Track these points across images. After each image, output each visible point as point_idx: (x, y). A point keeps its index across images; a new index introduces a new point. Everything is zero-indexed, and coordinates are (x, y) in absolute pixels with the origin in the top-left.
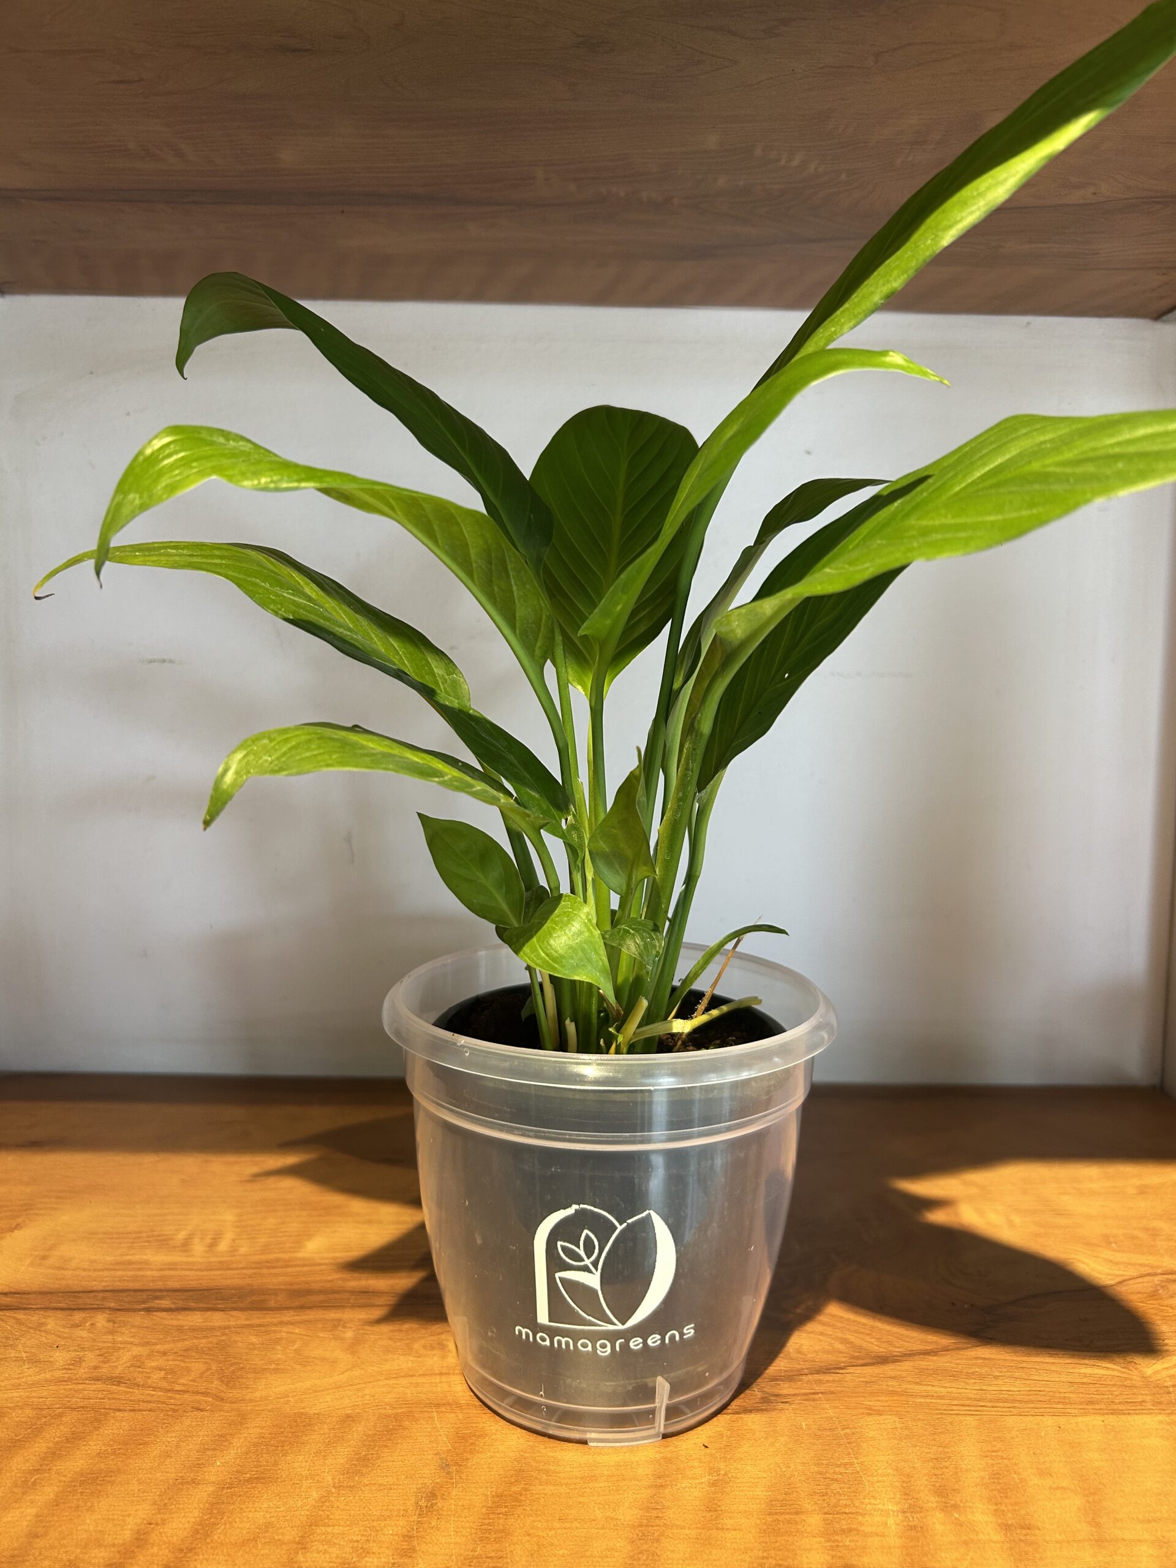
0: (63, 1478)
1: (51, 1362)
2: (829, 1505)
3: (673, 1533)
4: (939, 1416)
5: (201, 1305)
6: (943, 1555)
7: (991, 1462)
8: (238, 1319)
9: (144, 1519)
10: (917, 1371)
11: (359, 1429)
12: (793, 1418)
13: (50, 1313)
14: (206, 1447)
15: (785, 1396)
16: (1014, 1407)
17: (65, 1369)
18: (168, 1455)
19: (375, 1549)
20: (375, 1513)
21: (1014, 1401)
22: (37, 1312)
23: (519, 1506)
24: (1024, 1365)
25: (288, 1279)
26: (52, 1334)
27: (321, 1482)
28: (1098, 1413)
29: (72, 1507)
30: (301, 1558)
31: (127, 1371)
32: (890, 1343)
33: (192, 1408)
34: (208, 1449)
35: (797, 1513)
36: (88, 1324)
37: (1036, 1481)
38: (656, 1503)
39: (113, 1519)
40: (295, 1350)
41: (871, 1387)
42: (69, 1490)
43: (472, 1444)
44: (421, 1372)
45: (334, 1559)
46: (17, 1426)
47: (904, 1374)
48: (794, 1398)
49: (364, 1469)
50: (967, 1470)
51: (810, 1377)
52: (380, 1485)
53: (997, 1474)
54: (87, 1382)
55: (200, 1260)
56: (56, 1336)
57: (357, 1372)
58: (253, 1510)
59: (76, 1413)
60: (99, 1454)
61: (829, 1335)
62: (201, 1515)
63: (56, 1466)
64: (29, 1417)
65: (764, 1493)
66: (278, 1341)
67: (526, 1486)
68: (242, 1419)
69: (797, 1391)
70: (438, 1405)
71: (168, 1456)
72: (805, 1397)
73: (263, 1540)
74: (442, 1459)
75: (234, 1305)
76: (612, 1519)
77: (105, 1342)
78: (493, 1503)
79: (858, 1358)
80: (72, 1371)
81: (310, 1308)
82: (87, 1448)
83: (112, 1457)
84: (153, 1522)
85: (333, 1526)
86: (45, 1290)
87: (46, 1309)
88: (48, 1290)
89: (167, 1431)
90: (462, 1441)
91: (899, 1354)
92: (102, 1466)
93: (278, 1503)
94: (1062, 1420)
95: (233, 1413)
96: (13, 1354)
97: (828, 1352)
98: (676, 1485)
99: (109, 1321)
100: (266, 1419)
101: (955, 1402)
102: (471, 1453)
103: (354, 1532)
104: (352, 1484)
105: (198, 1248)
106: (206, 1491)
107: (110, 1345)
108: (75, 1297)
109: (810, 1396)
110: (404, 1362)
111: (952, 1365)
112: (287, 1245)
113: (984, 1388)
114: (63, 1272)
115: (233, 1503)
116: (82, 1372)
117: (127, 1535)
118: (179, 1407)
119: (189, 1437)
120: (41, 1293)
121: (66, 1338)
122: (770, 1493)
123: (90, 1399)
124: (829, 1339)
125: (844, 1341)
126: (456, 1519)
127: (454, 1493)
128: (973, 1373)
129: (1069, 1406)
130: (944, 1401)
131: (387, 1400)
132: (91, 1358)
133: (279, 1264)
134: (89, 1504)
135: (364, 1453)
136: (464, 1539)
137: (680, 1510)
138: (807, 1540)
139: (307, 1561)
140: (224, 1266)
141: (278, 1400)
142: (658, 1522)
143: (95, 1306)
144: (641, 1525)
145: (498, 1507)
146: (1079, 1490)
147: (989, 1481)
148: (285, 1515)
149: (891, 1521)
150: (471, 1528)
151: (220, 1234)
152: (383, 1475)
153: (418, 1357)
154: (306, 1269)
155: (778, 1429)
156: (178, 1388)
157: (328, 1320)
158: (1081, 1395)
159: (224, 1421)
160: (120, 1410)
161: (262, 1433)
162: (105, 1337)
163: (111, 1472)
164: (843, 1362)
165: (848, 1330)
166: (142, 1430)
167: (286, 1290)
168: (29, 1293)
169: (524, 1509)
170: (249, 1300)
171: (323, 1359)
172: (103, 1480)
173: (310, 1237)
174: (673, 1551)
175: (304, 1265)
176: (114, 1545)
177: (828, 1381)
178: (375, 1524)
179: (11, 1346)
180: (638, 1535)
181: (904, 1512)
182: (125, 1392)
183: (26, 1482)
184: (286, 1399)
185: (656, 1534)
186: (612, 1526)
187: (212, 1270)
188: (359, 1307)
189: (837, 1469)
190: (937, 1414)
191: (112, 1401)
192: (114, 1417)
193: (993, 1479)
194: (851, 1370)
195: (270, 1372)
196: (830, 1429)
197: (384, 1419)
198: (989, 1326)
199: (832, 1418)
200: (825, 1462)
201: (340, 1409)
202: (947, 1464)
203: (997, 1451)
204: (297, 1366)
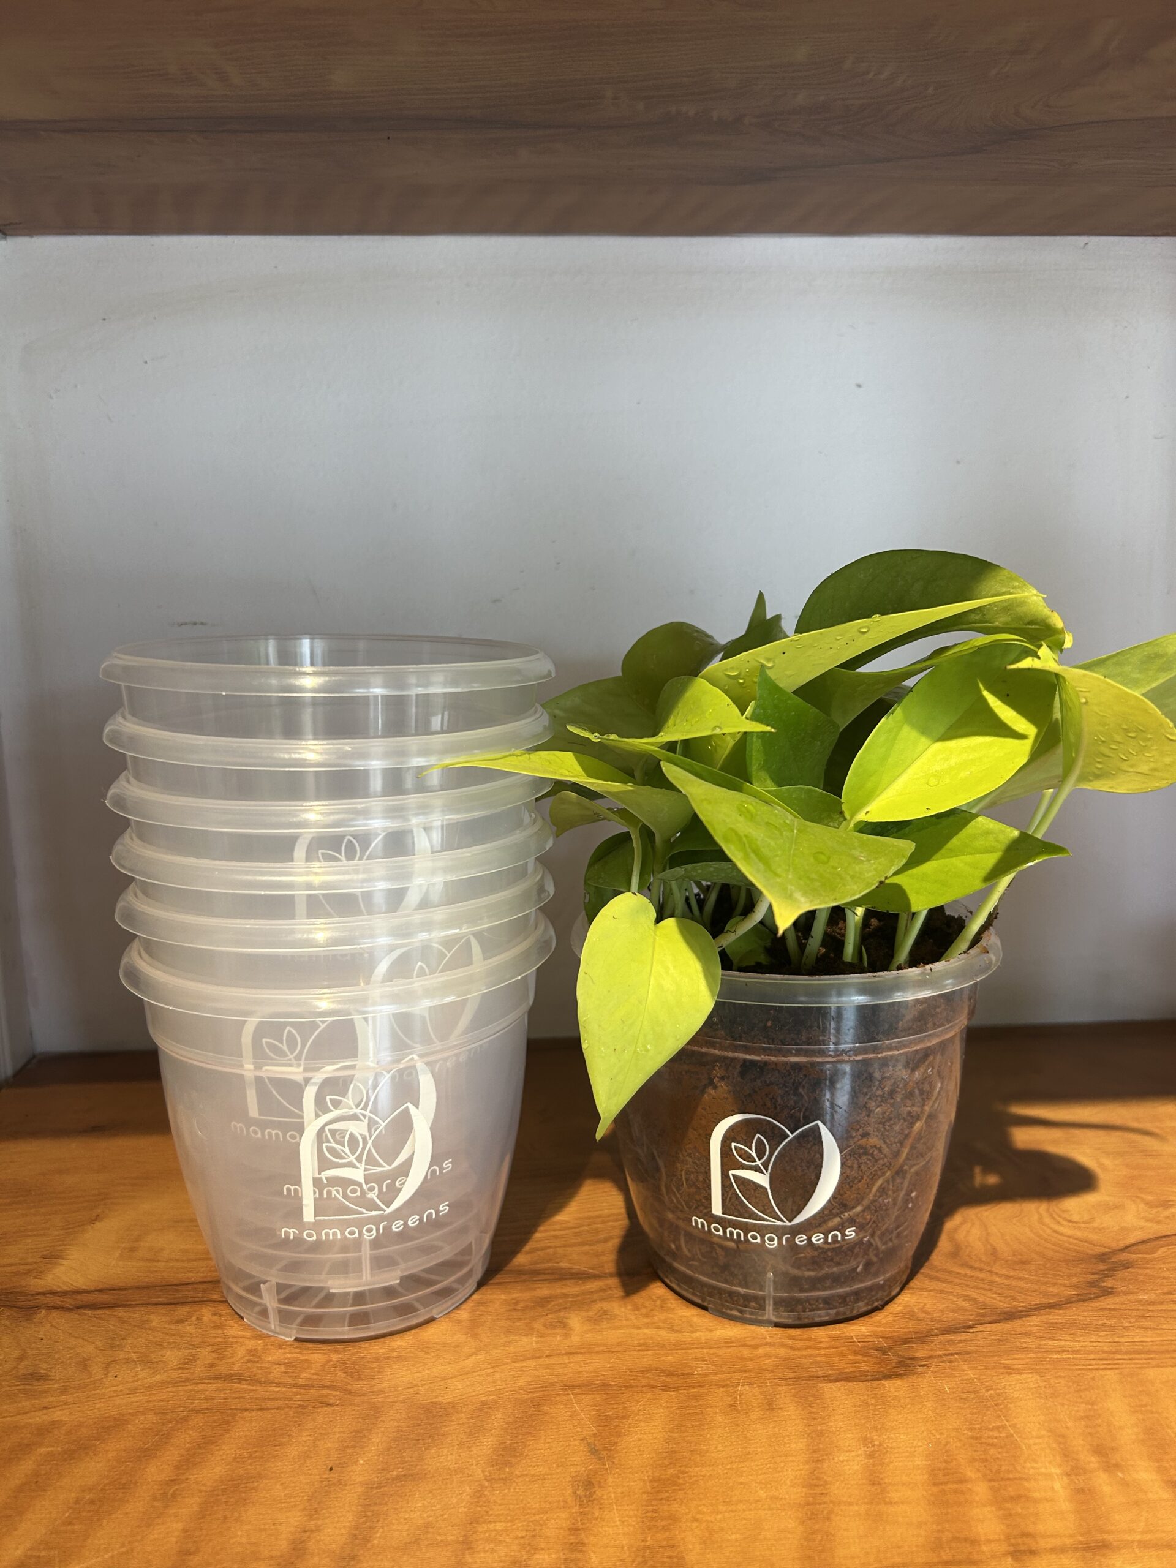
0: (203, 1488)
1: (165, 1362)
2: (991, 1472)
3: (842, 1510)
4: (1079, 1372)
6: (1117, 1517)
7: (1141, 1417)
9: (296, 1527)
10: (1046, 1325)
11: (499, 1416)
12: (934, 1382)
13: (151, 1309)
14: (345, 1444)
15: (921, 1359)
16: (1152, 1359)
17: (180, 1368)
18: (306, 1456)
19: (543, 1545)
20: (534, 1506)
21: (1149, 1352)
22: (137, 1309)
23: (680, 1490)
24: (1150, 1313)
26: (158, 1331)
27: (471, 1476)
29: (218, 1519)
30: (468, 1559)
31: (244, 1367)
32: (1013, 1298)
33: (321, 1403)
34: (347, 1447)
35: (961, 1482)
36: (194, 1318)
38: (818, 1479)
39: (265, 1530)
41: (1004, 1345)
42: (212, 1499)
43: (616, 1426)
44: (547, 1353)
45: (503, 1558)
46: (143, 1434)
47: (1035, 1330)
48: (930, 1361)
49: (513, 1460)
50: (1121, 1428)
51: (941, 1338)
52: (533, 1475)
53: (1151, 1429)
54: (206, 1381)
56: (163, 1333)
57: (482, 1357)
58: (409, 1510)
59: (201, 1415)
60: (235, 1458)
61: (951, 1292)
62: (355, 1518)
63: (193, 1475)
64: (153, 1423)
65: (924, 1462)
67: (683, 1469)
68: (375, 1413)
69: (932, 1354)
70: (573, 1387)
71: (308, 1456)
72: (942, 1359)
73: (426, 1542)
74: (589, 1444)
76: (777, 1498)
77: (215, 1337)
78: (653, 1488)
79: (984, 1315)
80: (188, 1371)
82: (221, 1452)
83: (250, 1461)
84: (307, 1529)
85: (494, 1522)
86: (141, 1284)
87: (147, 1304)
88: (144, 1284)
89: (301, 1430)
90: (606, 1424)
91: (1024, 1309)
92: (242, 1472)
93: (433, 1501)
95: (365, 1406)
96: (122, 1356)
97: (953, 1311)
98: (833, 1459)
99: (215, 1314)
100: (400, 1411)
101: (1092, 1356)
102: (619, 1435)
103: (518, 1528)
104: (504, 1476)
106: (355, 1493)
107: (220, 1340)
108: (177, 1291)
109: (946, 1358)
110: (527, 1343)
111: (1079, 1318)
113: (1117, 1340)
114: (156, 1264)
115: (386, 1504)
116: (198, 1370)
117: (283, 1545)
118: (307, 1403)
119: (324, 1434)
120: (137, 1288)
121: (174, 1335)
122: (930, 1462)
123: (214, 1399)
124: (951, 1297)
125: (967, 1298)
126: (620, 1508)
127: (610, 1480)
128: (1102, 1325)
130: (1080, 1356)
131: (519, 1384)
132: (205, 1355)
134: (236, 1514)
135: (509, 1442)
136: (631, 1529)
137: (843, 1485)
138: (978, 1510)
139: (476, 1562)
141: (408, 1390)
142: (824, 1499)
143: (197, 1299)
144: (809, 1504)
145: (658, 1492)
147: (1144, 1438)
148: (442, 1513)
149: (1057, 1485)
150: (636, 1516)
153: (541, 1337)
155: (922, 1393)
156: (301, 1382)
159: (358, 1416)
160: (246, 1410)
161: (399, 1426)
162: (213, 1332)
163: (251, 1477)
164: (971, 1320)
165: (967, 1286)
166: (274, 1430)
168: (125, 1289)
169: (685, 1493)
171: (445, 1345)
172: (246, 1487)
174: (846, 1530)
176: (272, 1558)
177: (960, 1341)
178: (537, 1517)
179: (118, 1346)
180: (807, 1514)
181: (1068, 1475)
182: (249, 1390)
183: (165, 1494)
184: (416, 1388)
185: (825, 1512)
186: (779, 1507)
189: (991, 1433)
190: (1077, 1370)
191: (237, 1400)
192: (241, 1418)
193: (1148, 1434)
194: (980, 1328)
195: (393, 1361)
196: (974, 1392)
197: (521, 1404)
198: (1105, 1276)
199: (973, 1380)
200: (977, 1426)
201: (473, 1396)
202: (1099, 1421)
203: (1145, 1406)
204: (419, 1353)
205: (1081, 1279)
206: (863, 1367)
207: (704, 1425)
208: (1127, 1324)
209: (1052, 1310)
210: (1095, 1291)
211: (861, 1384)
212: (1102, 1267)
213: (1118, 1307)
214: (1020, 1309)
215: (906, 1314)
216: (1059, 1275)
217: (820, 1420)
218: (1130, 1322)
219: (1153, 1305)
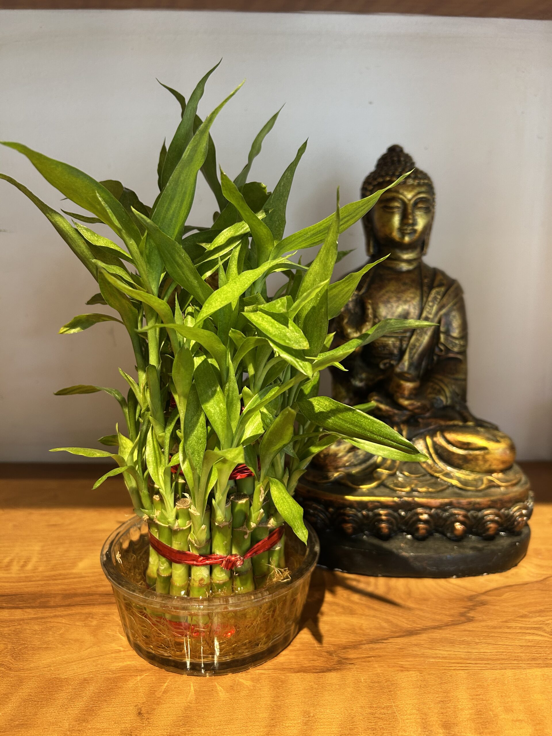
4: (444, 671)
5: (10, 605)
7: (476, 702)
8: (31, 613)
10: (430, 640)
12: (356, 674)
15: (352, 659)
16: (488, 664)
21: (488, 659)
24: (493, 634)
25: (64, 587)
27: (61, 727)
28: (539, 666)
32: (414, 622)
37: (503, 716)
40: (60, 634)
41: (403, 652)
43: (159, 697)
47: (422, 642)
48: (357, 661)
49: (90, 718)
50: (462, 710)
51: (367, 646)
52: (98, 729)
53: (480, 711)
55: (14, 575)
57: (95, 649)
65: (337, 729)
66: (50, 629)
67: (189, 728)
68: (21, 681)
69: (359, 656)
72: (363, 660)
74: (138, 709)
75: (29, 605)
79: (395, 632)
81: (73, 606)
90: (153, 696)
91: (420, 629)
94: (518, 671)
95: (16, 678)
97: (377, 629)
98: (282, 725)
100: (34, 682)
101: (453, 661)
102: (158, 704)
104: (80, 729)
105: (15, 567)
109: (367, 659)
111: (451, 636)
112: (67, 565)
113: (470, 651)
122: (340, 729)
124: (378, 620)
125: (388, 621)
128: (463, 641)
129: (521, 662)
130: (446, 661)
131: (110, 668)
133: (61, 577)
135: (91, 706)
140: (28, 579)
141: (44, 669)
146: (530, 721)
147: (475, 717)
151: (29, 559)
152: (100, 721)
154: (75, 580)
155: (346, 682)
157: (83, 614)
158: (528, 654)
159: (9, 685)
161: (30, 692)
164: (387, 635)
167: (63, 594)
170: (39, 601)
171: (76, 640)
173: (81, 559)
175: (75, 578)
177: (377, 649)
184: (49, 668)
187: (20, 582)
188: (103, 604)
189: (382, 711)
190: (442, 670)
193: (477, 715)
194: (391, 640)
195: (43, 650)
196: (378, 682)
197: (107, 681)
198: (471, 609)
199: (379, 674)
200: (374, 706)
201: (81, 674)
202: (448, 705)
203: (479, 695)
204: (59, 645)
205: (456, 611)
206: (316, 664)
207: (211, 699)
208: (478, 641)
209: (436, 630)
210: (463, 619)
211: (312, 675)
212: (470, 604)
213: (474, 629)
214: (417, 628)
215: (349, 630)
216: (444, 608)
217: (281, 698)
218: (480, 640)
219: (495, 629)
